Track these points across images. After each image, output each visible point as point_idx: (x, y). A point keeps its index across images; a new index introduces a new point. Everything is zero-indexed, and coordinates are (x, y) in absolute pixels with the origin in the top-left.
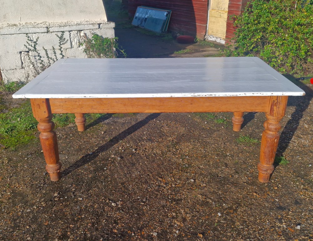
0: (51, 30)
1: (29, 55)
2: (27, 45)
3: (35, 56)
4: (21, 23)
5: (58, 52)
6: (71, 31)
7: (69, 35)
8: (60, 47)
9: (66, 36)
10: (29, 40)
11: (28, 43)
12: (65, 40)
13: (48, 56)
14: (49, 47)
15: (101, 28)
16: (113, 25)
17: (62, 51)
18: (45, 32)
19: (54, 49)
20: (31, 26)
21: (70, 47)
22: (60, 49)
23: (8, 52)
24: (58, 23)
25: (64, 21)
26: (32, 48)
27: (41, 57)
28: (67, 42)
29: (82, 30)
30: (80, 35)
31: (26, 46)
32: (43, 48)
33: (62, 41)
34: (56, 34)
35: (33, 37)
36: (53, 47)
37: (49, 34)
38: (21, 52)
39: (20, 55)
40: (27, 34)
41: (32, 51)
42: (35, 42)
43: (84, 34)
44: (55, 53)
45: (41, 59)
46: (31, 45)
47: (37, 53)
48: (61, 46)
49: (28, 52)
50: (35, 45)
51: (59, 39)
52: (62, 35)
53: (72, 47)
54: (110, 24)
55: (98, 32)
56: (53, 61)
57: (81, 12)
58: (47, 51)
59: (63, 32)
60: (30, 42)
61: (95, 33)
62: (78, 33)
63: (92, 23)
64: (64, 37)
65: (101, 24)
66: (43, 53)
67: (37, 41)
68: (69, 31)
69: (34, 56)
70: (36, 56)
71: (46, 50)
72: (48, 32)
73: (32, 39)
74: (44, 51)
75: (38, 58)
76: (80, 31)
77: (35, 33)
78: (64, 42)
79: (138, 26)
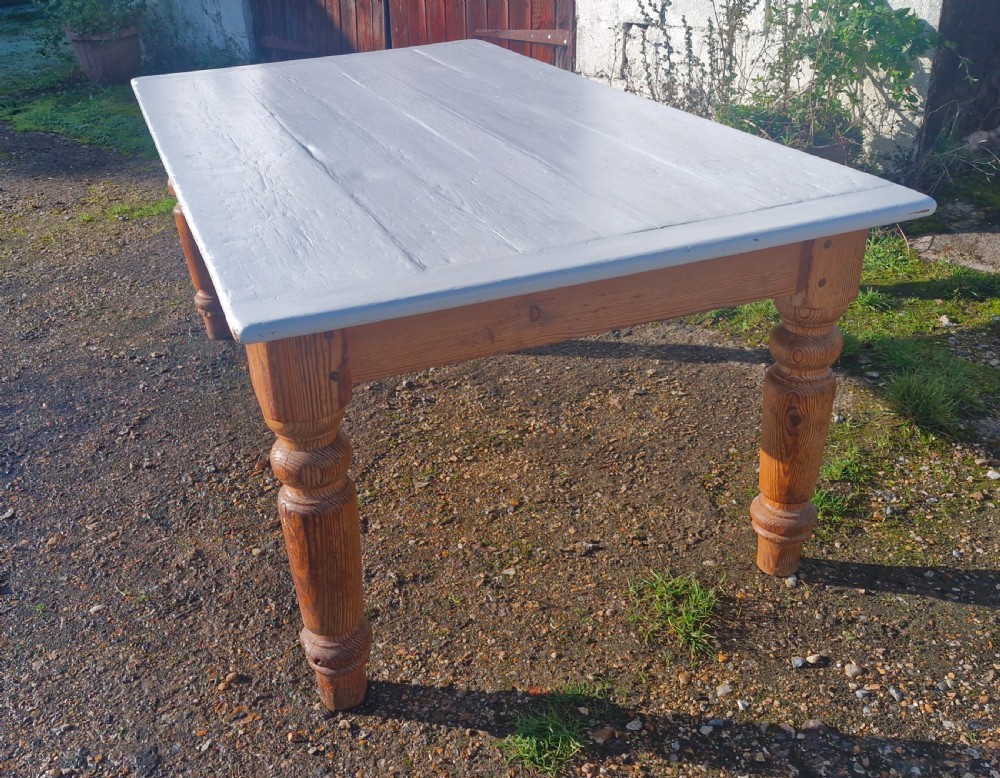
1: (645, 39)
3: (657, 45)
13: (691, 52)
14: (698, 20)
21: (762, 29)
23: (599, 20)
26: (655, 16)
27: (671, 51)
28: (754, 7)
31: (643, 8)
32: (684, 21)
36: (710, 21)
38: (628, 26)
39: (623, 34)
41: (653, 25)
44: (711, 44)
45: (671, 57)
46: (655, 6)
47: (665, 33)
49: (645, 27)
50: (663, 7)
53: (766, 32)
56: (702, 70)
58: (690, 35)
66: (678, 38)
69: (655, 44)
70: (660, 44)
71: (690, 28)
74: (684, 30)
75: (663, 51)
78: (747, 7)
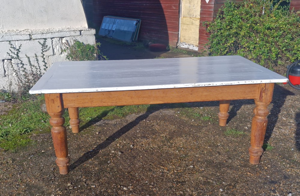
0: (33, 37)
1: (12, 63)
2: (10, 52)
4: (3, 31)
5: (41, 59)
6: (53, 38)
7: (51, 42)
8: (42, 55)
9: (49, 43)
10: (12, 48)
11: (10, 50)
12: (48, 47)
13: (31, 64)
14: (31, 55)
15: (83, 35)
16: (93, 31)
17: (44, 59)
18: (28, 40)
19: (36, 56)
20: (14, 34)
21: (53, 54)
22: (43, 57)
24: (40, 31)
25: (46, 28)
26: (15, 56)
27: (23, 65)
28: (49, 49)
29: (63, 37)
30: (62, 42)
31: (9, 54)
32: (26, 56)
33: (45, 48)
34: (38, 42)
35: (16, 44)
36: (35, 54)
37: (32, 41)
38: (3, 60)
39: (2, 63)
40: (10, 41)
41: (14, 59)
42: (17, 50)
43: (66, 41)
44: (37, 60)
45: (24, 66)
46: (14, 53)
47: (20, 60)
48: (44, 53)
49: (11, 60)
50: (17, 53)
51: (41, 46)
52: (45, 42)
53: (54, 54)
54: (91, 31)
55: (80, 39)
56: (36, 68)
57: (62, 19)
58: (29, 59)
59: (45, 39)
60: (12, 50)
61: (77, 40)
62: (60, 40)
63: (74, 30)
64: (46, 44)
65: (82, 30)
66: (25, 61)
67: (20, 48)
68: (52, 38)
69: (17, 64)
70: (19, 64)
71: (29, 57)
72: (30, 39)
73: (14, 47)
74: (27, 58)
75: (20, 66)
76: (62, 38)
77: (18, 41)
78: (47, 49)
79: (106, 36)
